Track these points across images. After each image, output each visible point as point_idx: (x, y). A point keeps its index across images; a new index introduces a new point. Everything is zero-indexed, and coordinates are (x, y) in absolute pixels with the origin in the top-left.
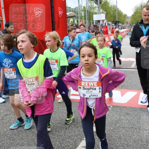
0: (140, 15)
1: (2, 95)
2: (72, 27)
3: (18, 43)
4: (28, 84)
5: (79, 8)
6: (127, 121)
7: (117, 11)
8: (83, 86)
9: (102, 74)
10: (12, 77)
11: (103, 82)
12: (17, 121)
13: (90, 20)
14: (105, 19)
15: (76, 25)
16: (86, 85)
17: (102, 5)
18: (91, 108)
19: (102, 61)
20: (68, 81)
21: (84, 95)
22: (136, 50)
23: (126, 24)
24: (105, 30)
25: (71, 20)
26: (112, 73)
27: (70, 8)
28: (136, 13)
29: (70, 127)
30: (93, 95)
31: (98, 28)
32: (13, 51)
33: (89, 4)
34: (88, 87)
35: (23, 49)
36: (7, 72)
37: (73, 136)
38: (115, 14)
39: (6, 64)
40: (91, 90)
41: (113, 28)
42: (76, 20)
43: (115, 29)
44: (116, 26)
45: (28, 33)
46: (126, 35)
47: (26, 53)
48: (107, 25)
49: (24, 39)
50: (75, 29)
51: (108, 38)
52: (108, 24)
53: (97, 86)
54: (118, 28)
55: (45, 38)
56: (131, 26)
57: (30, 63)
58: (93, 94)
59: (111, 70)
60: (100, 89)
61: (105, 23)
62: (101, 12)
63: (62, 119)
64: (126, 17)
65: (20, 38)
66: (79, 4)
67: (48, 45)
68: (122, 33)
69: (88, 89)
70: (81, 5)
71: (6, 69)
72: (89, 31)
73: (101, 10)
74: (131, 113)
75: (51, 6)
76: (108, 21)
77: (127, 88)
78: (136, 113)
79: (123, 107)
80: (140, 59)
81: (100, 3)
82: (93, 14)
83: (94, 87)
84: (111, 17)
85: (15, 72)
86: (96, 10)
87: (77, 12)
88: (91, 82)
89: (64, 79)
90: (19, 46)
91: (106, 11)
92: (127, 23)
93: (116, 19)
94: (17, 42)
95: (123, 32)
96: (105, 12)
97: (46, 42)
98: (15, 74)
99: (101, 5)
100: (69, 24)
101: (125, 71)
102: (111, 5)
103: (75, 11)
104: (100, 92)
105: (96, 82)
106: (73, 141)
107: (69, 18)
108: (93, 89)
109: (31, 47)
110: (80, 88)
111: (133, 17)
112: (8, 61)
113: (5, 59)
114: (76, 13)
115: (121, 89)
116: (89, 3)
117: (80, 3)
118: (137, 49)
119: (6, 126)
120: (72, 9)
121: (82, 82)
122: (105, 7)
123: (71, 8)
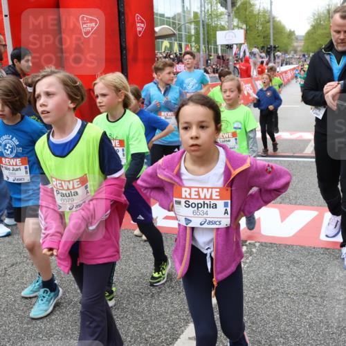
0: (326, 31)
1: (4, 217)
2: (167, 59)
3: (38, 97)
4: (63, 195)
5: (184, 16)
6: (295, 278)
7: (271, 23)
8: (186, 198)
9: (231, 169)
10: (21, 180)
11: (233, 188)
12: (38, 278)
13: (208, 43)
14: (243, 42)
15: (176, 56)
16: (193, 196)
17: (237, 9)
18: (205, 252)
19: (234, 139)
20: (149, 188)
21: (188, 221)
22: (317, 114)
23: (292, 52)
24: (244, 68)
25: (166, 43)
26: (256, 168)
27: (162, 15)
28: (315, 28)
29: (161, 292)
30: (210, 222)
31: (228, 63)
32: (23, 118)
33: (206, 7)
34: (196, 202)
35: (48, 112)
36: (8, 167)
37: (167, 313)
38: (266, 30)
39: (5, 149)
40: (206, 209)
41: (262, 63)
42: (176, 43)
43: (267, 64)
44: (270, 58)
45: (62, 74)
46: (292, 79)
47: (55, 122)
48: (248, 54)
49: (51, 90)
50: (172, 65)
51: (250, 85)
52: (250, 53)
53: (220, 199)
54: (275, 63)
55: (96, 87)
56: (303, 59)
57: (66, 144)
58: (208, 219)
59: (256, 160)
60: (227, 206)
61: (245, 52)
62: (234, 26)
63: (142, 274)
64: (293, 37)
65: (41, 87)
66: (183, 6)
67: (102, 104)
68: (284, 74)
69: (197, 206)
70: (187, 8)
71: (7, 159)
72: (207, 69)
73: (235, 22)
74: (304, 260)
75: (119, 11)
76: (250, 46)
77: (294, 202)
78: (316, 260)
79: (285, 247)
80: (326, 135)
81: (233, 4)
82: (216, 29)
83: (212, 202)
84: (259, 36)
85: (26, 168)
86: (223, 22)
87: (179, 24)
88: (205, 190)
89: (139, 182)
90: (41, 106)
91: (246, 22)
92: (296, 52)
93: (269, 41)
94: (36, 96)
95: (286, 72)
96: (244, 26)
97: (97, 97)
98: (26, 172)
99: (235, 8)
100: (161, 53)
101: (290, 163)
102: (259, 10)
103: (174, 23)
104: (226, 212)
105: (218, 190)
106: (168, 325)
107: (160, 40)
108: (209, 206)
109: (69, 108)
110: (179, 203)
111: (309, 36)
112: (10, 141)
113: (5, 137)
114: (177, 27)
115: (281, 203)
116: (206, 5)
117: (187, 4)
118: (317, 111)
119: (13, 290)
120: (167, 18)
121: (184, 189)
122: (244, 14)
123: (166, 16)
